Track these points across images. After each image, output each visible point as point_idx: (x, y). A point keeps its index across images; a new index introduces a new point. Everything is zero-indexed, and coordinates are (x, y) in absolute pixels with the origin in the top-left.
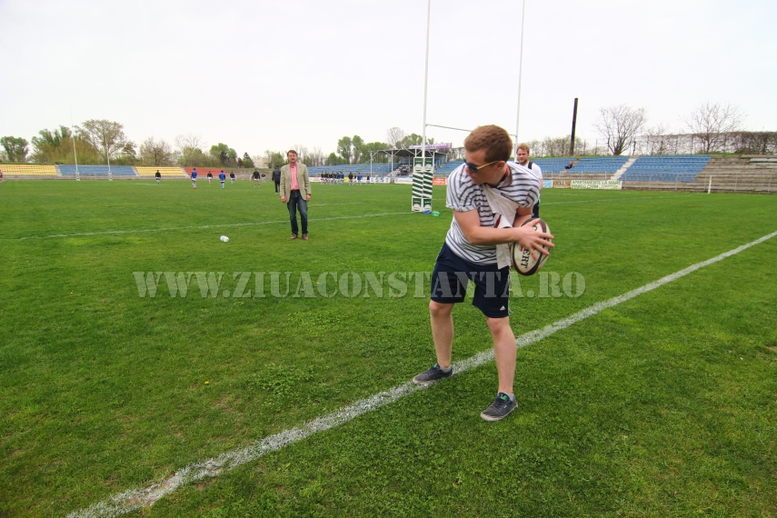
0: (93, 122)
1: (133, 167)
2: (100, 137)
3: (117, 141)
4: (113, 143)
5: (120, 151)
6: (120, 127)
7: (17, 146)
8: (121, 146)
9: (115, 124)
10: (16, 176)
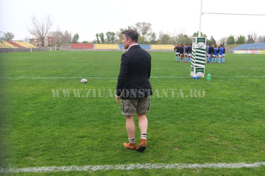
0: (139, 23)
1: (150, 45)
2: (141, 31)
3: (148, 32)
4: (146, 33)
5: (150, 37)
6: (151, 25)
7: (111, 36)
8: (150, 34)
9: (149, 24)
10: (102, 49)
